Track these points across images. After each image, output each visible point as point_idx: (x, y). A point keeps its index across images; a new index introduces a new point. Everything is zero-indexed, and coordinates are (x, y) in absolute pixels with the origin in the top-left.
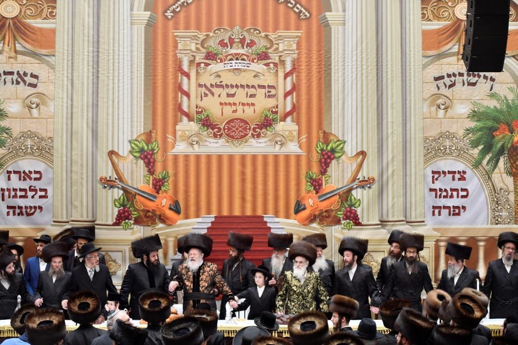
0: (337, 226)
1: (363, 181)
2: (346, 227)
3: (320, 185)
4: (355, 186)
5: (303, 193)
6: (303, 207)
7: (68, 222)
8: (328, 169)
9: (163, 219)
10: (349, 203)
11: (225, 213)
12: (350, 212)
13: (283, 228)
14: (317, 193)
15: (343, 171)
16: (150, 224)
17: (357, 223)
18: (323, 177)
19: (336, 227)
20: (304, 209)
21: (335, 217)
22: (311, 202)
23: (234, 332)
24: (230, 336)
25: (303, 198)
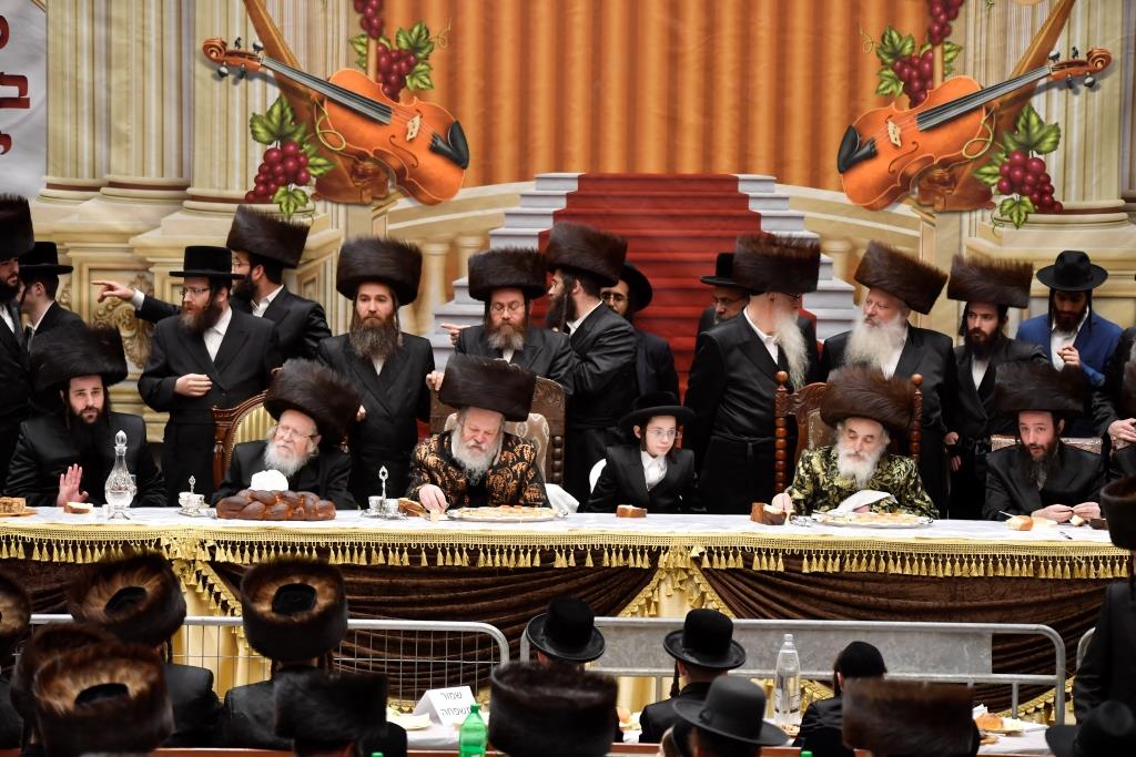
0: (979, 214)
1: (1069, 64)
2: (1007, 217)
3: (926, 78)
4: (1043, 82)
5: (869, 104)
6: (867, 149)
7: (96, 189)
8: (954, 24)
9: (411, 183)
10: (1021, 138)
11: (613, 165)
12: (1025, 166)
13: (801, 218)
14: (914, 103)
15: (1004, 32)
16: (367, 199)
17: (1046, 203)
18: (938, 51)
19: (974, 215)
20: (872, 155)
21: (973, 182)
22: (894, 132)
23: (642, 553)
25: (867, 119)
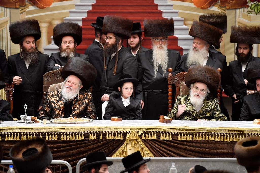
0: (243, 9)
2: (253, 10)
13: (177, 12)
16: (18, 6)
19: (240, 10)
23: (120, 134)
24: (117, 138)
